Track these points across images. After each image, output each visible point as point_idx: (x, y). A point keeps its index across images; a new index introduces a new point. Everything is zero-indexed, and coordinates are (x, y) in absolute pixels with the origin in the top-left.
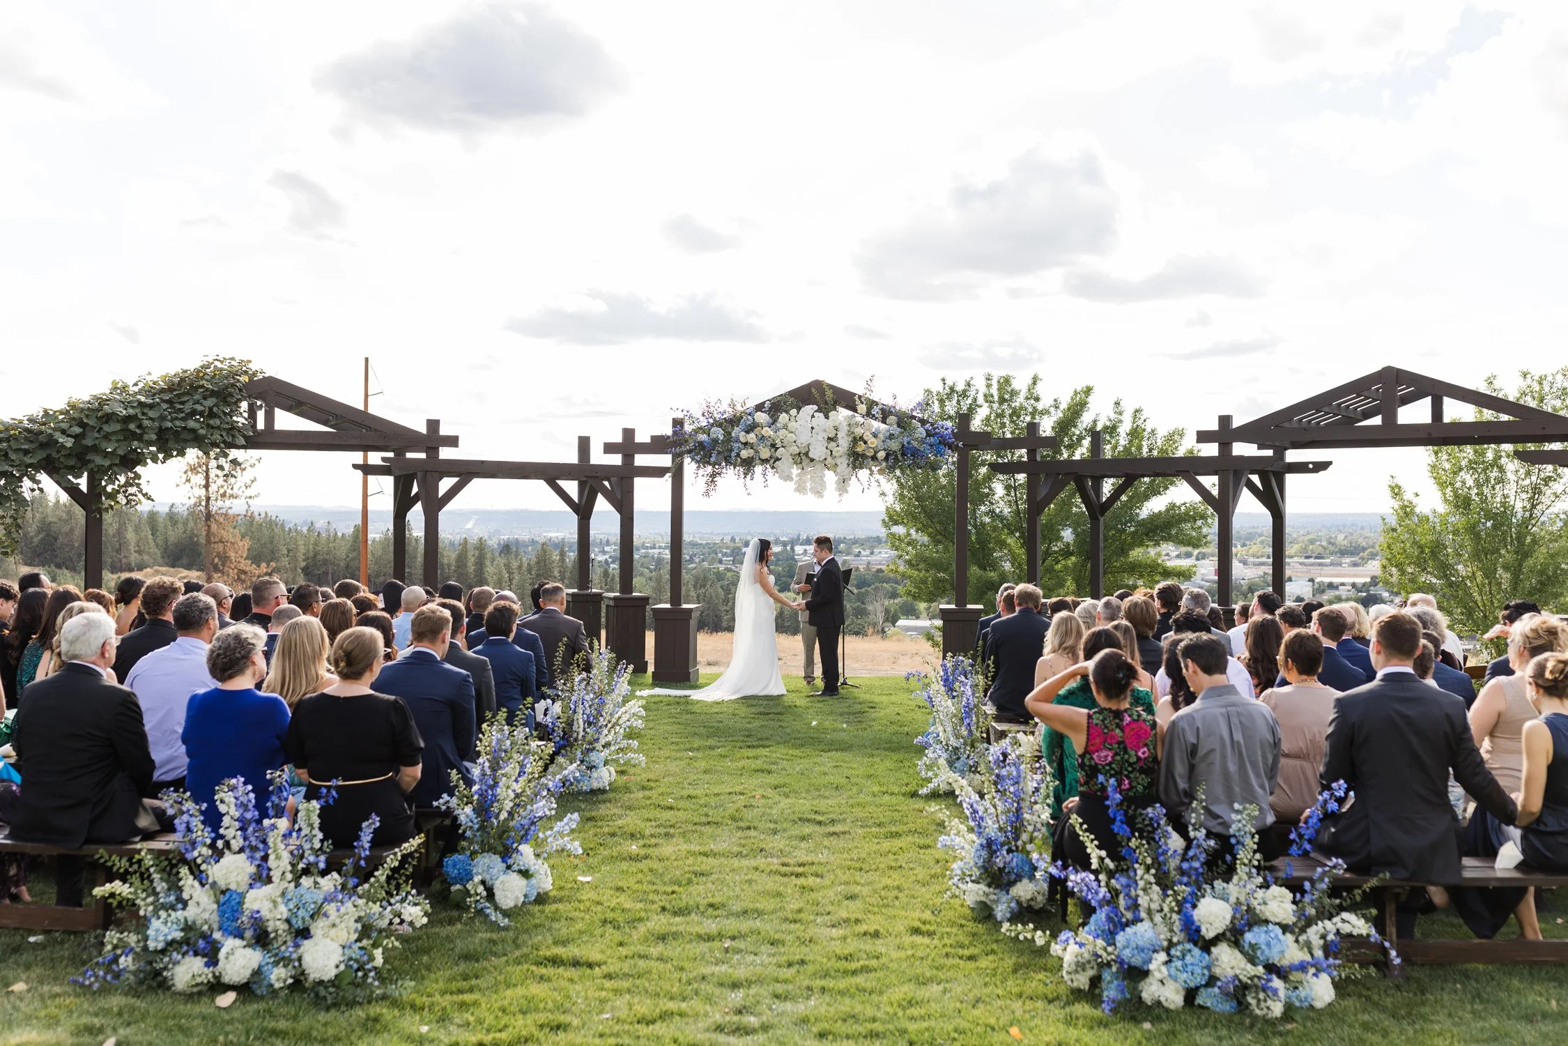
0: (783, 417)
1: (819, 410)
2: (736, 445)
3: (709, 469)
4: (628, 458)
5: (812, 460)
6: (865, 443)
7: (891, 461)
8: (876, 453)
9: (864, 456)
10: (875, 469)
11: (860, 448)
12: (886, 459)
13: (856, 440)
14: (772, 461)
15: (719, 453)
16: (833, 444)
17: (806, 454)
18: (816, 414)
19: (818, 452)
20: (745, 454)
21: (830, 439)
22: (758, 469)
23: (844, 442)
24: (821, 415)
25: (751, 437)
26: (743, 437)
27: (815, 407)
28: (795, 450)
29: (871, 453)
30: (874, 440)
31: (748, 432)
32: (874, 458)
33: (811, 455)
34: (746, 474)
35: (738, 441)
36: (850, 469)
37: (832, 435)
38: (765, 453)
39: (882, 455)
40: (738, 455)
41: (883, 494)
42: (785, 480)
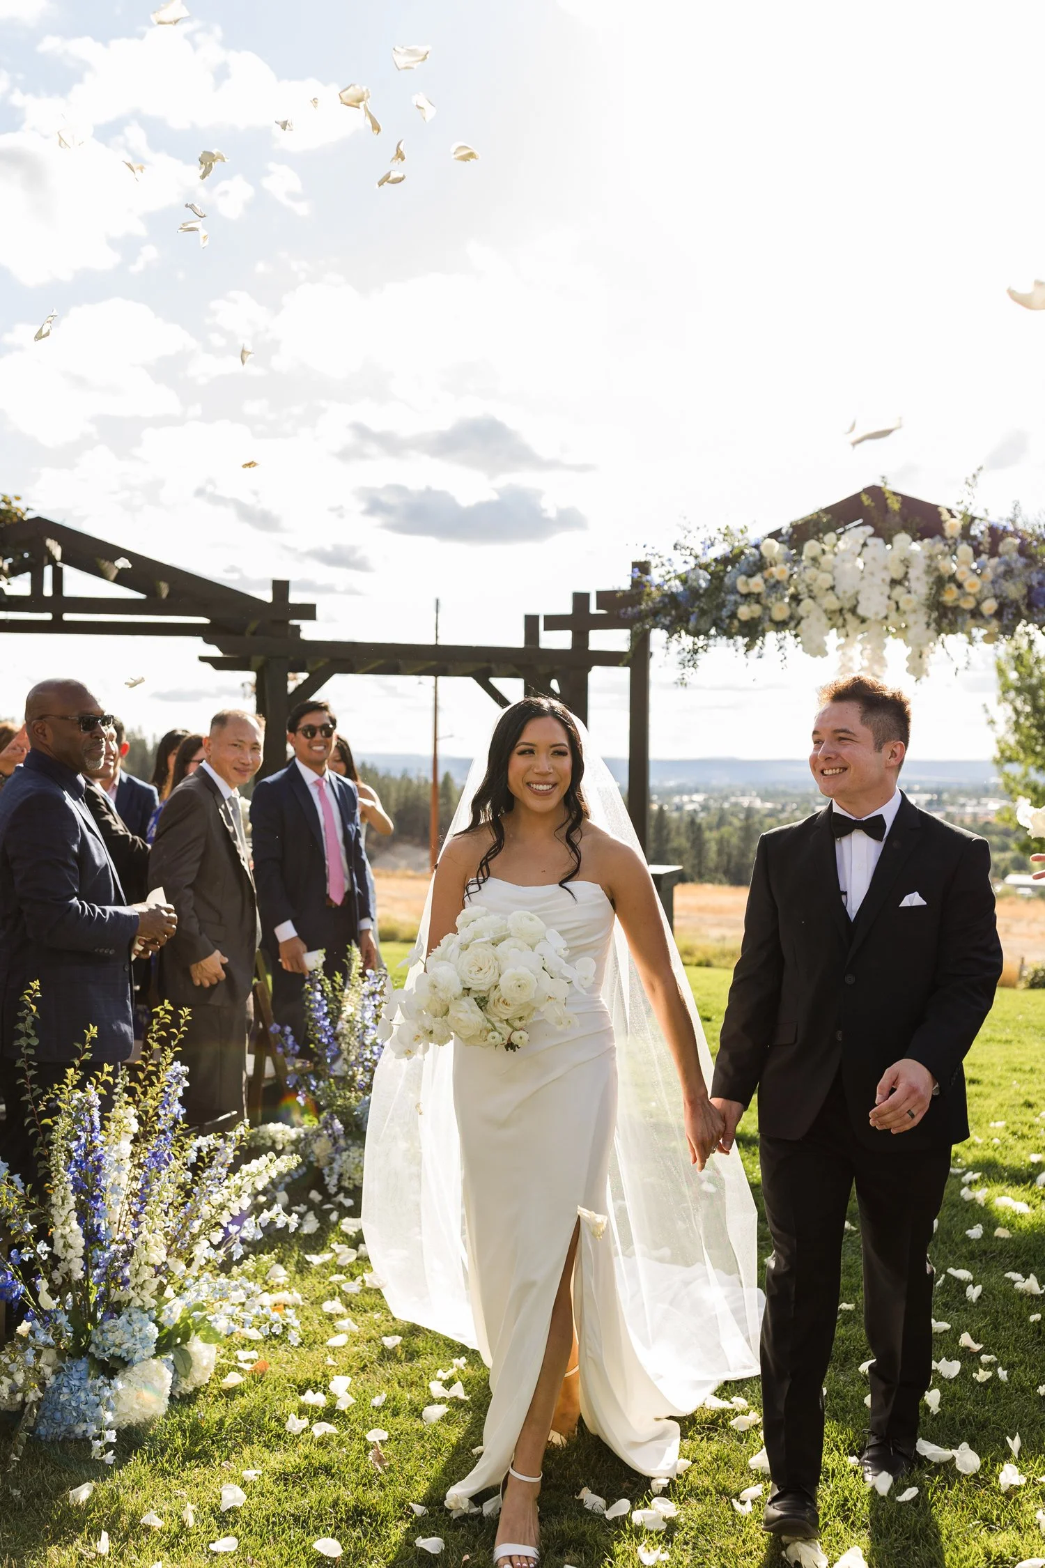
0: (811, 547)
1: (876, 534)
2: (732, 598)
3: (687, 641)
4: (580, 639)
5: (863, 621)
6: (960, 586)
7: (1008, 616)
8: (979, 603)
9: (956, 610)
10: (979, 633)
11: (950, 596)
12: (998, 614)
13: (941, 581)
14: (790, 623)
15: (703, 613)
16: (899, 590)
17: (853, 610)
18: (871, 541)
19: (873, 603)
20: (745, 612)
21: (894, 583)
22: (771, 636)
23: (920, 586)
24: (880, 541)
25: (757, 584)
26: (742, 584)
27: (869, 530)
28: (831, 602)
29: (968, 604)
30: (975, 579)
31: (750, 575)
32: (976, 614)
33: (860, 611)
34: (749, 647)
35: (734, 590)
36: (931, 633)
37: (898, 575)
38: (780, 610)
39: (989, 606)
40: (733, 615)
41: (992, 722)
42: (814, 655)
